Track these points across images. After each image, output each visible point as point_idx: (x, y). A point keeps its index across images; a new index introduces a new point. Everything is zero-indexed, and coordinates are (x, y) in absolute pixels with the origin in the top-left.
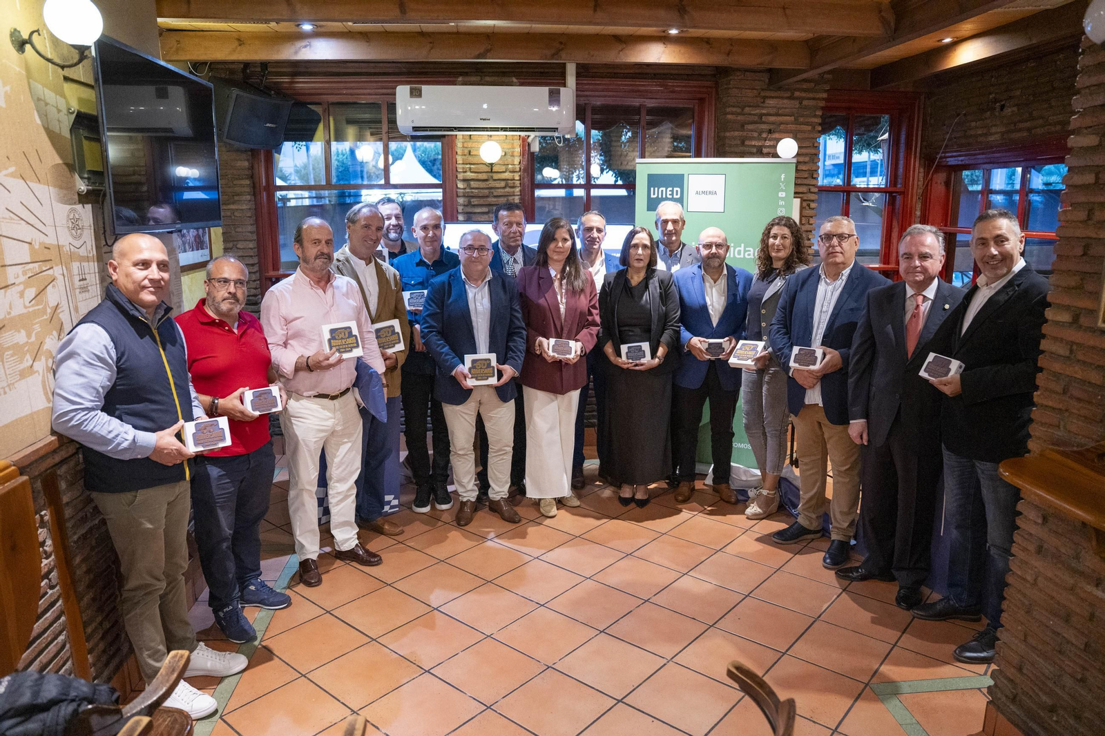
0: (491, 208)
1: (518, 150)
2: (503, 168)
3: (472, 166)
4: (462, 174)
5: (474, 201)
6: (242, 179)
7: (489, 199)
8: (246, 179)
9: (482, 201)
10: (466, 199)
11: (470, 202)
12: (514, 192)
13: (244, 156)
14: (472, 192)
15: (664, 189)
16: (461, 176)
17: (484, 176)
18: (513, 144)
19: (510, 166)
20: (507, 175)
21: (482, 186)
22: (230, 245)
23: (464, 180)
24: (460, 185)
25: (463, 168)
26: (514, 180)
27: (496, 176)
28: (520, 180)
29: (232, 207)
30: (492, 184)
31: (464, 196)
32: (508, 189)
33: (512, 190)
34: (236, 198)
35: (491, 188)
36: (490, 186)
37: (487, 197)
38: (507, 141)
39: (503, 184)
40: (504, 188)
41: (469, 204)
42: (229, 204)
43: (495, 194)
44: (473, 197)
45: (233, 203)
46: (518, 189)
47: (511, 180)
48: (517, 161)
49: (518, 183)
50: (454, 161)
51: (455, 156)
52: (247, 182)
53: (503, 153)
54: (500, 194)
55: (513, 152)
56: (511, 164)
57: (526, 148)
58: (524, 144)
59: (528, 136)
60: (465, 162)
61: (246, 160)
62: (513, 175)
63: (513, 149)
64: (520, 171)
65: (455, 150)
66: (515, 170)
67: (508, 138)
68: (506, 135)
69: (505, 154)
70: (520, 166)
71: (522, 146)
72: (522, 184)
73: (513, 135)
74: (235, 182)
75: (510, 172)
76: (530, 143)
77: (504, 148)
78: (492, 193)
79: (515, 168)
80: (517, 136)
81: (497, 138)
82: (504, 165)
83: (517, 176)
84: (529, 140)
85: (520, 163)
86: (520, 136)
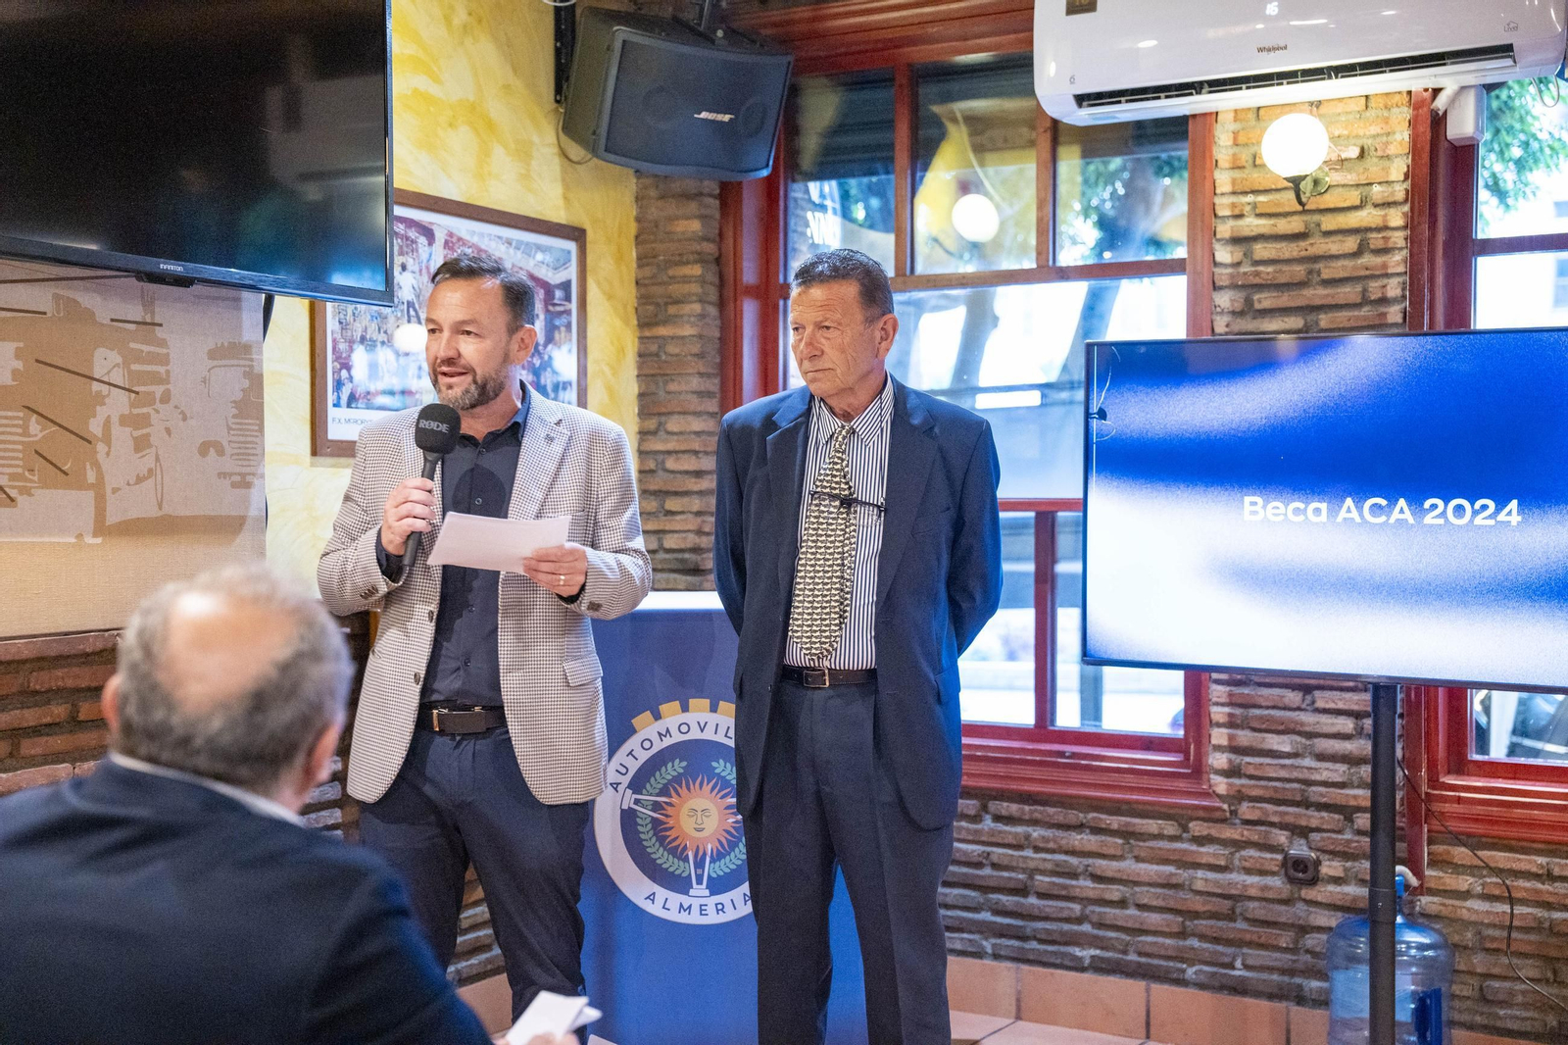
0: (1311, 317)
1: (1402, 137)
2: (1353, 199)
3: (1262, 198)
4: (1231, 223)
5: (1263, 300)
6: (688, 263)
7: (1308, 292)
8: (696, 262)
9: (1285, 300)
10: (1240, 296)
11: (1249, 302)
12: (1385, 266)
13: (693, 207)
14: (1257, 274)
16: (1224, 230)
17: (1295, 225)
18: (1386, 121)
19: (1376, 189)
20: (1366, 217)
21: (1287, 255)
22: (652, 424)
23: (1236, 241)
24: (1224, 255)
25: (1233, 205)
26: (1386, 228)
27: (1329, 223)
28: (1405, 227)
29: (662, 331)
30: (1320, 246)
31: (1234, 286)
32: (1367, 259)
33: (1379, 260)
34: (672, 310)
35: (1316, 259)
36: (1312, 251)
37: (1302, 284)
38: (1371, 113)
39: (1351, 244)
40: (1358, 254)
41: (1247, 310)
42: (657, 324)
43: (1326, 274)
44: (1260, 287)
45: (665, 322)
46: (1398, 257)
47: (1378, 230)
48: (1398, 169)
49: (1398, 238)
50: (1208, 185)
51: (1212, 173)
52: (696, 270)
53: (1354, 152)
54: (1342, 274)
55: (1387, 144)
56: (1380, 183)
57: (1425, 129)
58: (1424, 111)
59: (1436, 91)
60: (1239, 188)
61: (702, 217)
62: (1386, 215)
63: (1388, 134)
64: (1406, 201)
65: (1211, 156)
66: (1391, 200)
67: (1372, 103)
68: (1367, 97)
69: (1362, 154)
70: (1407, 185)
71: (1413, 123)
72: (1412, 240)
73: (1387, 94)
74: (671, 272)
75: (1376, 206)
76: (1445, 112)
77: (1357, 136)
78: (1319, 273)
79: (1393, 193)
80: (1399, 93)
81: (1340, 108)
82: (1358, 185)
83: (1396, 218)
84: (1441, 103)
85: (1406, 177)
86: (1409, 93)
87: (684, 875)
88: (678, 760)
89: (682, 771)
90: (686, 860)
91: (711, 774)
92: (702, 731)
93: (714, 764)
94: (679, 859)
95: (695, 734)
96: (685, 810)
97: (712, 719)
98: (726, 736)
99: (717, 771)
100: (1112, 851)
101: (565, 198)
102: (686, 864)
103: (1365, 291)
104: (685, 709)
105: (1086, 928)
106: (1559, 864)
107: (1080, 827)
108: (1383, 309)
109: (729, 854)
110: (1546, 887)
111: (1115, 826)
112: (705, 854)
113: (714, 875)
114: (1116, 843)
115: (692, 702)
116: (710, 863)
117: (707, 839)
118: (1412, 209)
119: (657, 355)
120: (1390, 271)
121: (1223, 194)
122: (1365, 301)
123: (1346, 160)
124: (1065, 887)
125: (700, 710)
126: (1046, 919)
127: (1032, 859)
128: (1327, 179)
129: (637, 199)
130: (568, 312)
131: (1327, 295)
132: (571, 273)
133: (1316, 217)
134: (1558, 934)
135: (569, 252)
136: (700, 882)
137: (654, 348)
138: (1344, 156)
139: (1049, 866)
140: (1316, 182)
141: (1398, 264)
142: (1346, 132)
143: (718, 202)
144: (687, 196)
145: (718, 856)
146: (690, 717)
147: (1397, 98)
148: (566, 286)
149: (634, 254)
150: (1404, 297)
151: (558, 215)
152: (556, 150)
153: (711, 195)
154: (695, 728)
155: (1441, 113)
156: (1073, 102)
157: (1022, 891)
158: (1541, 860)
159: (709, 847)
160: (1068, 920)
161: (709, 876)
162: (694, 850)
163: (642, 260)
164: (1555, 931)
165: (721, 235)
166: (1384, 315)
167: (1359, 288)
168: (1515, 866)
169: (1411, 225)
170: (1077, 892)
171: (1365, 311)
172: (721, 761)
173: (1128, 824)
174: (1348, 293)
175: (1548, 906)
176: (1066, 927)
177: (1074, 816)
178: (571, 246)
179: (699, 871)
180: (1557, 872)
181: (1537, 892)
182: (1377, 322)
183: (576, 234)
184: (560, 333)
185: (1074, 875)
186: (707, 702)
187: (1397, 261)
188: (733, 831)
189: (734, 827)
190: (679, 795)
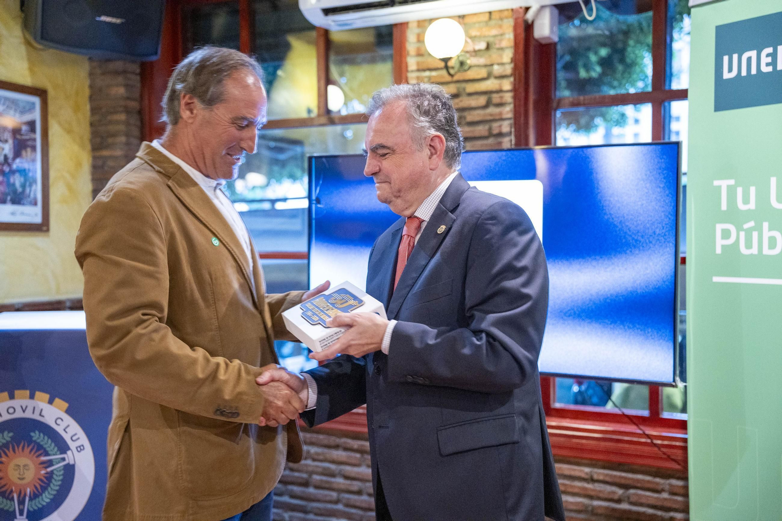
1: (509, 36)
2: (483, 73)
3: (434, 74)
6: (116, 112)
8: (121, 112)
12: (501, 114)
13: (120, 79)
15: (753, 54)
17: (453, 89)
18: (501, 27)
20: (490, 84)
25: (418, 77)
26: (500, 91)
27: (471, 88)
28: (511, 91)
29: (105, 153)
30: (466, 102)
32: (492, 110)
33: (498, 110)
34: (110, 140)
35: (464, 109)
36: (462, 105)
38: (493, 22)
39: (482, 101)
40: (486, 106)
42: (102, 149)
43: (469, 119)
45: (107, 147)
46: (509, 108)
47: (497, 92)
48: (507, 56)
49: (508, 97)
50: (404, 65)
51: (405, 58)
52: (122, 117)
53: (482, 46)
54: (477, 119)
55: (501, 41)
56: (498, 64)
57: (521, 31)
58: (520, 21)
59: (527, 9)
60: (421, 67)
61: (127, 86)
62: (500, 85)
63: (502, 35)
64: (511, 75)
65: (405, 48)
66: (504, 74)
67: (493, 16)
68: (490, 13)
69: (488, 47)
70: (512, 65)
71: (515, 28)
72: (515, 97)
73: (501, 11)
74: (109, 118)
75: (496, 78)
76: (533, 22)
77: (485, 37)
78: (465, 118)
79: (504, 71)
80: (507, 10)
81: (475, 19)
82: (486, 66)
83: (507, 85)
84: (530, 16)
85: (511, 62)
86: (512, 10)
87: (11, 510)
88: (6, 433)
89: (9, 439)
90: (12, 499)
91: (30, 441)
92: (24, 411)
93: (32, 434)
94: (7, 498)
95: (19, 414)
96: (11, 466)
97: (30, 403)
98: (40, 415)
99: (34, 439)
100: (353, 461)
101: (31, 70)
102: (12, 502)
103: (490, 129)
104: (12, 397)
105: (340, 507)
106: (596, 473)
107: (337, 447)
108: (500, 140)
109: (41, 495)
110: (589, 486)
111: (356, 447)
112: (25, 495)
113: (31, 509)
114: (356, 457)
115: (17, 392)
116: (29, 500)
117: (28, 485)
118: (515, 79)
119: (102, 167)
120: (505, 116)
121: (412, 71)
122: (490, 135)
123: (480, 51)
124: (328, 482)
125: (23, 397)
126: (318, 501)
127: (309, 466)
128: (469, 62)
129: (91, 74)
130: (34, 140)
131: (469, 132)
132: (36, 115)
133: (463, 85)
134: (597, 515)
135: (33, 104)
136: (21, 514)
137: (100, 163)
138: (477, 48)
139: (320, 470)
140: (462, 64)
141: (508, 112)
142: (478, 34)
143: (138, 78)
144: (117, 73)
145: (34, 496)
146: (16, 403)
147: (506, 13)
148: (32, 125)
149: (88, 107)
150: (511, 132)
151: (26, 80)
152: (23, 40)
153: (133, 73)
154: (19, 410)
155: (530, 22)
156: (321, 14)
157: (306, 484)
158: (587, 470)
159: (28, 490)
160: (331, 502)
161: (28, 509)
162: (18, 492)
163: (94, 110)
164: (595, 511)
165: (142, 96)
166: (500, 143)
167: (487, 127)
168: (573, 473)
169: (515, 90)
170: (335, 486)
171: (491, 141)
172: (37, 432)
173: (362, 446)
174: (481, 130)
175: (591, 497)
176: (329, 506)
177: (333, 440)
178: (36, 100)
179: (21, 507)
180: (595, 477)
181: (585, 489)
182: (497, 148)
183: (41, 93)
184: (26, 151)
185: (333, 475)
186: (28, 392)
187: (508, 111)
188: (45, 480)
189: (45, 477)
190: (6, 455)
